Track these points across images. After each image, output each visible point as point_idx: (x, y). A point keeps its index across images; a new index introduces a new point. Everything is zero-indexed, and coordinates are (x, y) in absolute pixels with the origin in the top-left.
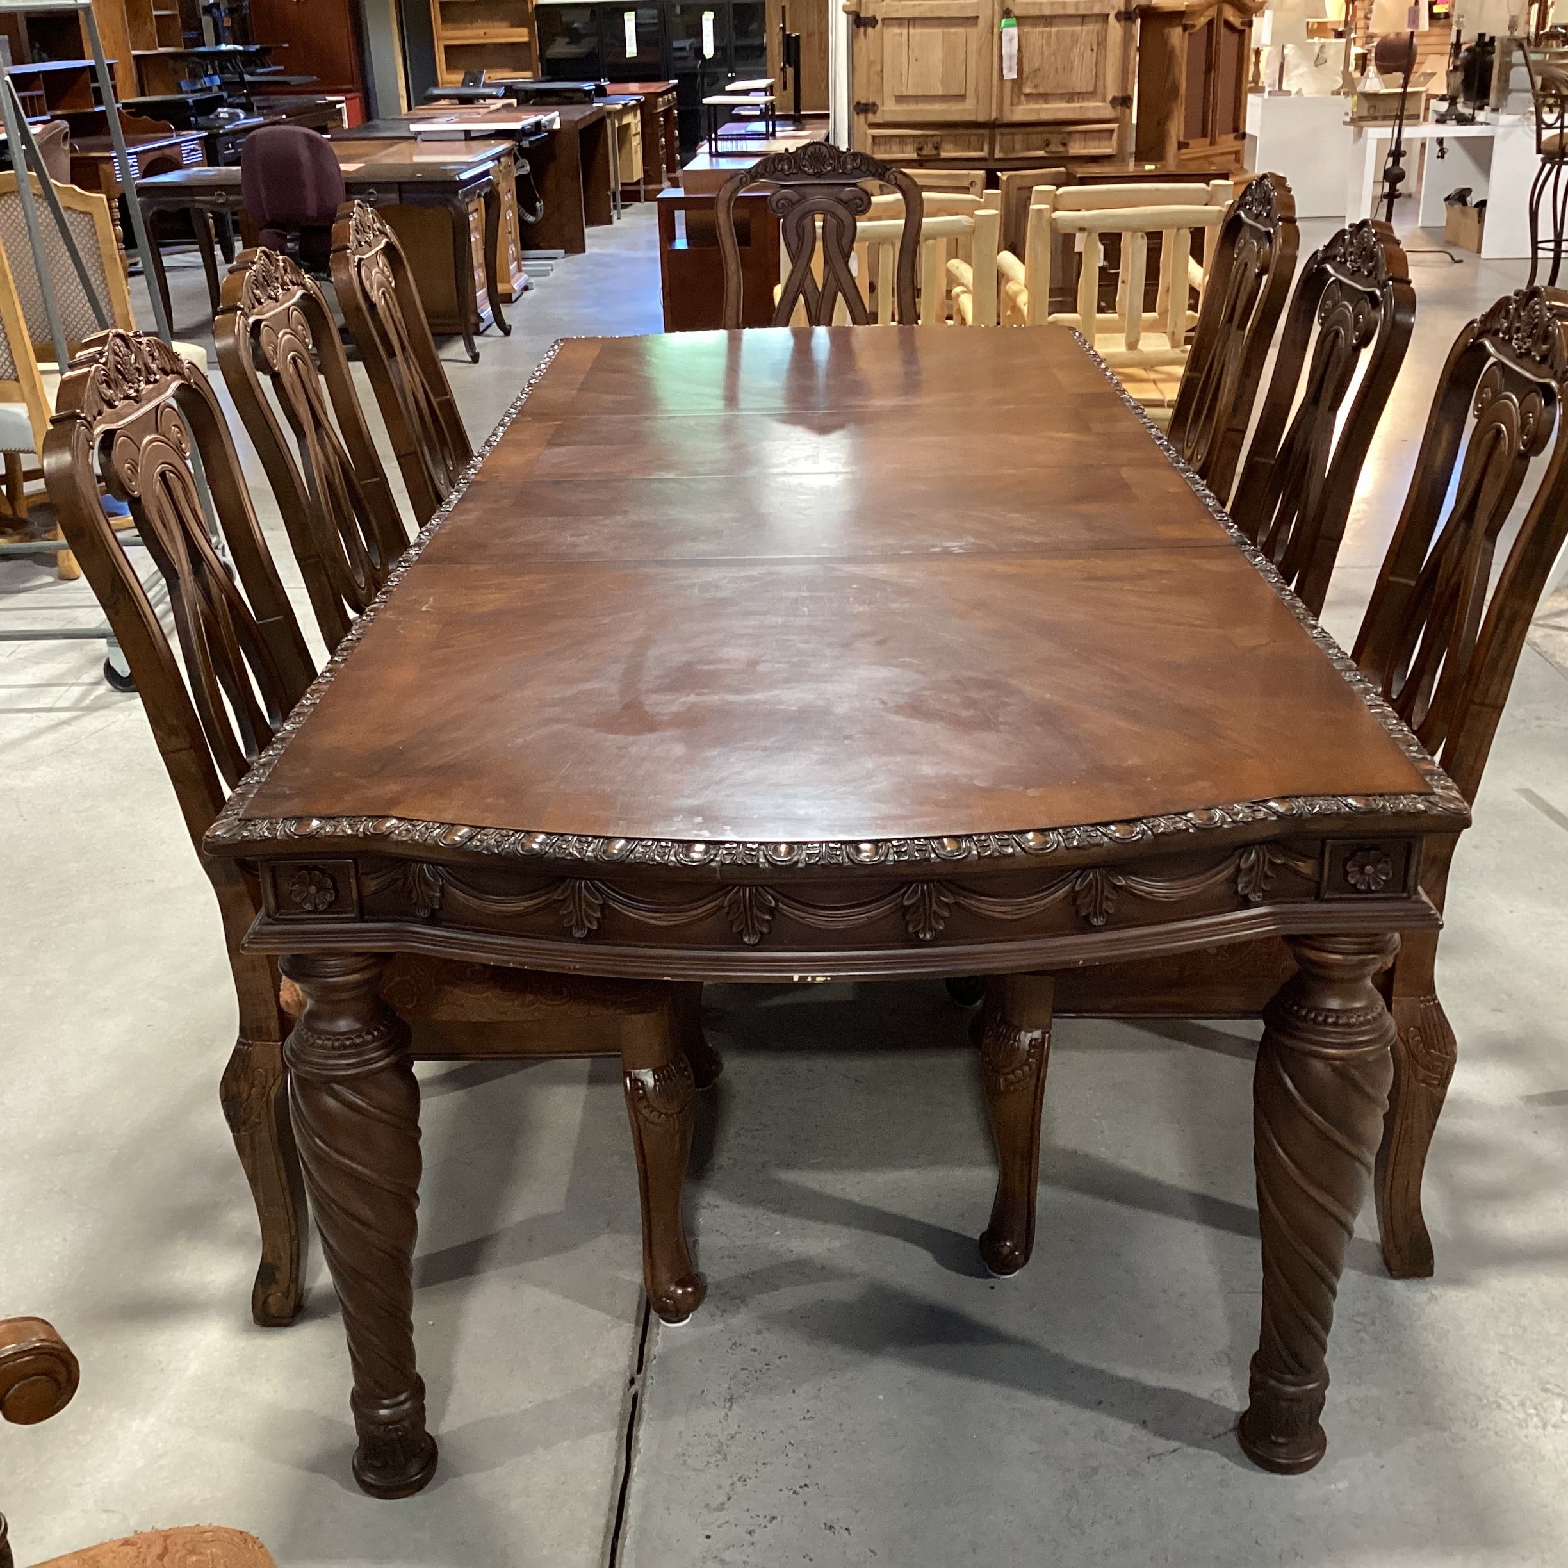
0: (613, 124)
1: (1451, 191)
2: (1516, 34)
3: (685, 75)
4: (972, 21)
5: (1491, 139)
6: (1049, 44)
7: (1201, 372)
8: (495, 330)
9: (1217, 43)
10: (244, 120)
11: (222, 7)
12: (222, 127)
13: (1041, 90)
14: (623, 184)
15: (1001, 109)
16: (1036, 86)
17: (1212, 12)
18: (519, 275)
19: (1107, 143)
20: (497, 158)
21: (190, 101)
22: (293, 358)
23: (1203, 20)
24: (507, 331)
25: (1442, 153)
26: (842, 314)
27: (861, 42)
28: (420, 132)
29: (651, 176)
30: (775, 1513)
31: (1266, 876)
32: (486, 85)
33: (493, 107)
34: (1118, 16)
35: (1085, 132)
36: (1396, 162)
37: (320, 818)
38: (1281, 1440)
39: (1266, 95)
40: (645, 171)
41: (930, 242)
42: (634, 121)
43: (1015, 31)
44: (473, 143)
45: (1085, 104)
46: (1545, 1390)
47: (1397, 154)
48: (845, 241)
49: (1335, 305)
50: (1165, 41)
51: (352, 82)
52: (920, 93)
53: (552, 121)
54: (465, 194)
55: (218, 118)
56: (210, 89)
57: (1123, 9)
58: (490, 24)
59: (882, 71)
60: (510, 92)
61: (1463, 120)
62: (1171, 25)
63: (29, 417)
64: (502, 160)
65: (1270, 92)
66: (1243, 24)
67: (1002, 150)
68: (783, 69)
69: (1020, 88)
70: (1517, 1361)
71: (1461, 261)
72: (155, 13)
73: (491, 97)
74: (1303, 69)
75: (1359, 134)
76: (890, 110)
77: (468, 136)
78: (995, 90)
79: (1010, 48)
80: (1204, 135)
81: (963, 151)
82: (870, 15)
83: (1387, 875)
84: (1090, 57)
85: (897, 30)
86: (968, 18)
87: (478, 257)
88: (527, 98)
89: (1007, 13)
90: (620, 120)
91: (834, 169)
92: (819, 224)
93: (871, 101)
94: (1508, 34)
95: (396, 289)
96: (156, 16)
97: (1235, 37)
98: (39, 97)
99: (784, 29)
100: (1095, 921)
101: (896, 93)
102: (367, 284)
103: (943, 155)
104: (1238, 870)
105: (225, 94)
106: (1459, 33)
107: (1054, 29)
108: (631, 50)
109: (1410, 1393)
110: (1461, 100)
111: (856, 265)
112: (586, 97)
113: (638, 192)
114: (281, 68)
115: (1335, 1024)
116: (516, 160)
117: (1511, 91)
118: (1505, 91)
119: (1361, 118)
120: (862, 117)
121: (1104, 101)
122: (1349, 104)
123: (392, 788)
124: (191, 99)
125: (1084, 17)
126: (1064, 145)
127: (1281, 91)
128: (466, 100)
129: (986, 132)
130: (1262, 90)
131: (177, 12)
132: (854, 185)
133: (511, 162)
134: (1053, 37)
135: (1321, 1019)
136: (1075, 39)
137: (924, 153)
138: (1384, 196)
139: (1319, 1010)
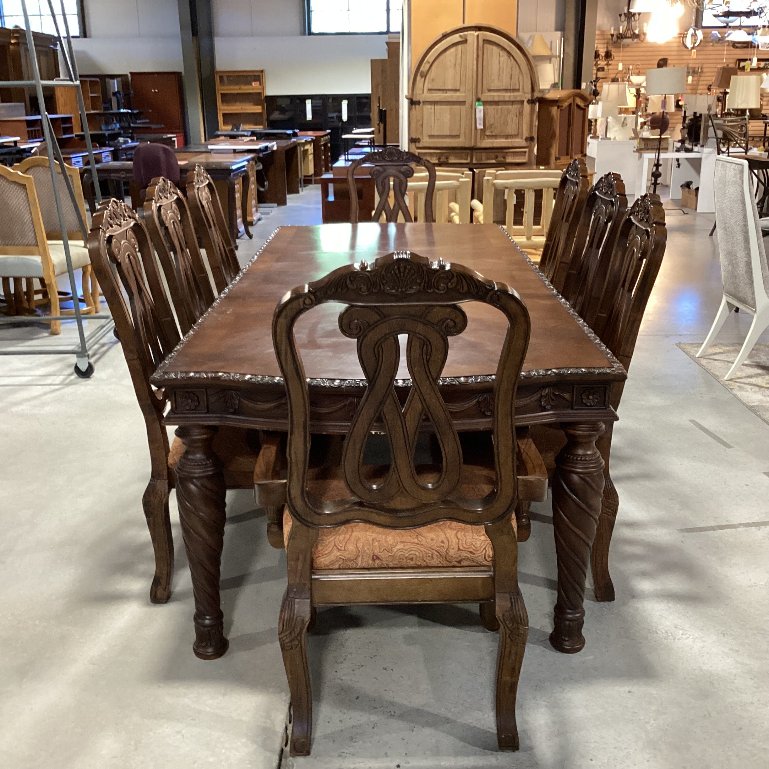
0: (300, 149)
1: (683, 182)
2: (711, 112)
3: (334, 128)
4: (463, 103)
5: (700, 159)
6: (497, 114)
7: (551, 241)
8: (246, 236)
9: (573, 114)
10: (130, 143)
11: (122, 93)
12: (121, 146)
13: (494, 134)
14: (305, 176)
15: (475, 141)
16: (491, 132)
17: (571, 100)
18: (256, 213)
19: (523, 157)
20: (248, 161)
21: (107, 134)
22: (173, 222)
23: (566, 104)
24: (251, 237)
25: (679, 165)
26: (401, 218)
27: (414, 112)
28: (212, 150)
29: (317, 172)
30: (363, 664)
31: (553, 400)
32: (242, 131)
33: (245, 140)
34: (529, 102)
35: (514, 152)
36: (657, 169)
37: (194, 372)
38: (566, 639)
39: (600, 140)
40: (315, 171)
41: (440, 192)
42: (310, 148)
43: (481, 108)
44: (237, 155)
45: (513, 140)
46: (676, 627)
47: (657, 165)
48: (403, 188)
49: (599, 207)
50: (549, 113)
51: (179, 129)
52: (439, 134)
53: (273, 146)
54: (234, 175)
55: (118, 142)
56: (114, 130)
57: (530, 99)
58: (244, 104)
59: (423, 124)
60: (253, 134)
61: (688, 150)
62: (552, 106)
63: (42, 262)
64: (251, 162)
65: (601, 139)
66: (585, 106)
67: (476, 159)
68: (379, 124)
69: (485, 133)
70: (666, 618)
71: (687, 214)
72: (91, 95)
73: (244, 136)
74: (616, 129)
75: (640, 157)
76: (426, 141)
77: (235, 151)
78: (473, 133)
79: (480, 115)
80: (567, 154)
81: (459, 159)
82: (417, 99)
83: (597, 399)
84: (516, 120)
85: (429, 107)
86: (461, 102)
87: (238, 204)
88: (260, 137)
89: (478, 100)
90: (304, 147)
91: (398, 159)
92: (392, 183)
93: (417, 137)
94: (707, 112)
95: (212, 201)
96: (91, 97)
97: (582, 112)
98: (38, 130)
99: (379, 107)
100: (486, 413)
101: (429, 134)
102: (201, 198)
103: (450, 161)
104: (542, 396)
105: (122, 132)
106: (685, 112)
107: (500, 107)
108: (309, 117)
109: (621, 628)
110: (687, 142)
111: (408, 200)
112: (289, 136)
113: (311, 180)
114: (148, 121)
115: (581, 460)
116: (256, 163)
117: (709, 138)
118: (706, 138)
119: (641, 149)
120: (413, 144)
121: (522, 138)
122: (636, 143)
123: (220, 364)
124: (107, 133)
125: (513, 102)
126: (504, 158)
127: (606, 138)
128: (233, 137)
129: (469, 151)
130: (598, 137)
131: (100, 95)
132: (407, 165)
133: (254, 163)
134: (499, 111)
135: (575, 458)
136: (509, 112)
137: (441, 160)
138: (653, 184)
139: (574, 455)
